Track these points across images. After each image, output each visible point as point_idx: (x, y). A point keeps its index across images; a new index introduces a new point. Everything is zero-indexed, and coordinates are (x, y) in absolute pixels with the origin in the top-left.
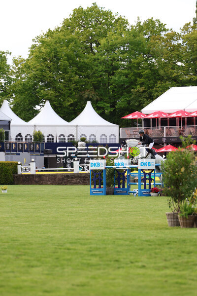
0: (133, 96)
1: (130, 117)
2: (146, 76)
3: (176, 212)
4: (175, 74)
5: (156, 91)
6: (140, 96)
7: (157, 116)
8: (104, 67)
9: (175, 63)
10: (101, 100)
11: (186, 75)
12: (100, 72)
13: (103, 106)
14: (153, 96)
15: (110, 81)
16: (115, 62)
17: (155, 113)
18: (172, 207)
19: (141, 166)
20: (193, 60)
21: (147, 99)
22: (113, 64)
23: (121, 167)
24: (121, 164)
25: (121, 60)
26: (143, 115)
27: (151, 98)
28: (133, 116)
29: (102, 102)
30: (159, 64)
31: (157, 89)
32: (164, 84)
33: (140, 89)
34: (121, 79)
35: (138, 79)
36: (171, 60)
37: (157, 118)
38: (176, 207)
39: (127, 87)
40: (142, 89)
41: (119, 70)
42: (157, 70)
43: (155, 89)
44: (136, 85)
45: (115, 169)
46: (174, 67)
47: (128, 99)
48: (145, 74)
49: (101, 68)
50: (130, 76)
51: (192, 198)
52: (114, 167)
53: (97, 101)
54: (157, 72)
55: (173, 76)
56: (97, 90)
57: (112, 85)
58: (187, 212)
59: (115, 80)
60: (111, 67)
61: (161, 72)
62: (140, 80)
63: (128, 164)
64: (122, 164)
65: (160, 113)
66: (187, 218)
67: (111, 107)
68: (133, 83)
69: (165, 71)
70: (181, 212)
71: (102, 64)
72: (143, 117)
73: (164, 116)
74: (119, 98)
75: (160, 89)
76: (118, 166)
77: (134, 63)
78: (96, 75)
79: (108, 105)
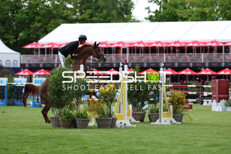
0: (32, 31)
1: (29, 46)
2: (42, 14)
3: (57, 116)
4: (65, 14)
5: (50, 27)
6: (37, 30)
7: (50, 46)
8: (10, 7)
9: (65, 5)
10: (7, 33)
11: (74, 15)
12: (6, 10)
13: (8, 37)
14: (47, 31)
15: (14, 18)
16: (18, 3)
17: (49, 44)
18: (55, 112)
19: (35, 83)
20: (79, 3)
21: (43, 33)
22: (17, 4)
23: (19, 84)
24: (19, 82)
25: (23, 2)
26: (40, 45)
27: (46, 32)
28: (31, 46)
29: (7, 35)
30: (53, 6)
31: (51, 25)
32: (57, 22)
33: (37, 25)
34: (23, 16)
35: (37, 17)
36: (62, 3)
37: (51, 48)
38: (57, 112)
39: (28, 23)
40: (39, 25)
41: (21, 10)
42: (52, 11)
43: (49, 25)
44: (34, 22)
45: (14, 86)
46: (65, 8)
47: (28, 32)
48: (42, 13)
49: (7, 7)
50: (30, 15)
51: (71, 105)
52: (14, 83)
53: (4, 33)
54: (51, 12)
55: (64, 15)
56: (3, 25)
57: (15, 21)
58: (66, 117)
59: (18, 18)
60: (15, 7)
61: (55, 12)
62: (38, 18)
63: (25, 82)
64: (21, 81)
65: (53, 44)
66: (66, 121)
67: (15, 38)
68: (32, 20)
69: (57, 11)
70: (62, 116)
71: (8, 4)
72: (39, 47)
73: (56, 46)
74: (21, 32)
75: (53, 25)
76: (17, 83)
77: (33, 4)
78: (3, 13)
79: (12, 37)
